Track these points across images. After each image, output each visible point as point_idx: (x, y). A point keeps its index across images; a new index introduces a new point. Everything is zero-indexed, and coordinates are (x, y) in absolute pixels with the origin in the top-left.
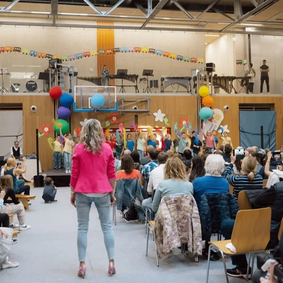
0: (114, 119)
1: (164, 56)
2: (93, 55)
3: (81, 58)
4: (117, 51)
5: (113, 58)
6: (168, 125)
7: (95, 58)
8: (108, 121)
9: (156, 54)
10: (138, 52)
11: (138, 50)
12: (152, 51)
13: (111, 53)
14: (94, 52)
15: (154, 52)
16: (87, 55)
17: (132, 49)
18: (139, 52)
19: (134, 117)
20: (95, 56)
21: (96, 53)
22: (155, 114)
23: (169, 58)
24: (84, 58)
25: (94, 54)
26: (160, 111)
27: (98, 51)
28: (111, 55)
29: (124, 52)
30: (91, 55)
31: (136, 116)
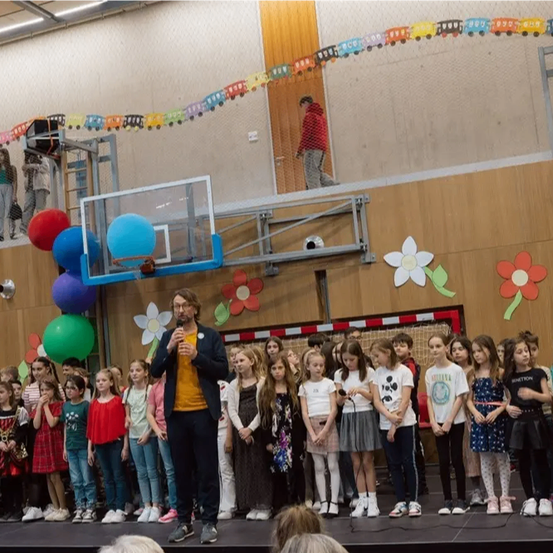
0: (243, 293)
1: (498, 33)
2: (254, 89)
3: (221, 104)
4: (330, 57)
5: (319, 81)
6: (451, 294)
7: (263, 95)
8: (221, 306)
9: (465, 35)
10: (398, 43)
11: (397, 37)
12: (449, 29)
13: (309, 69)
14: (256, 78)
15: (456, 31)
16: (237, 92)
17: (378, 38)
18: (403, 41)
19: (313, 278)
20: (260, 89)
21: (263, 79)
22: (391, 258)
23: (516, 38)
24: (228, 103)
25: (257, 84)
26: (409, 244)
27: (269, 72)
28: (311, 75)
29: (352, 55)
30: (249, 89)
31: (321, 275)
